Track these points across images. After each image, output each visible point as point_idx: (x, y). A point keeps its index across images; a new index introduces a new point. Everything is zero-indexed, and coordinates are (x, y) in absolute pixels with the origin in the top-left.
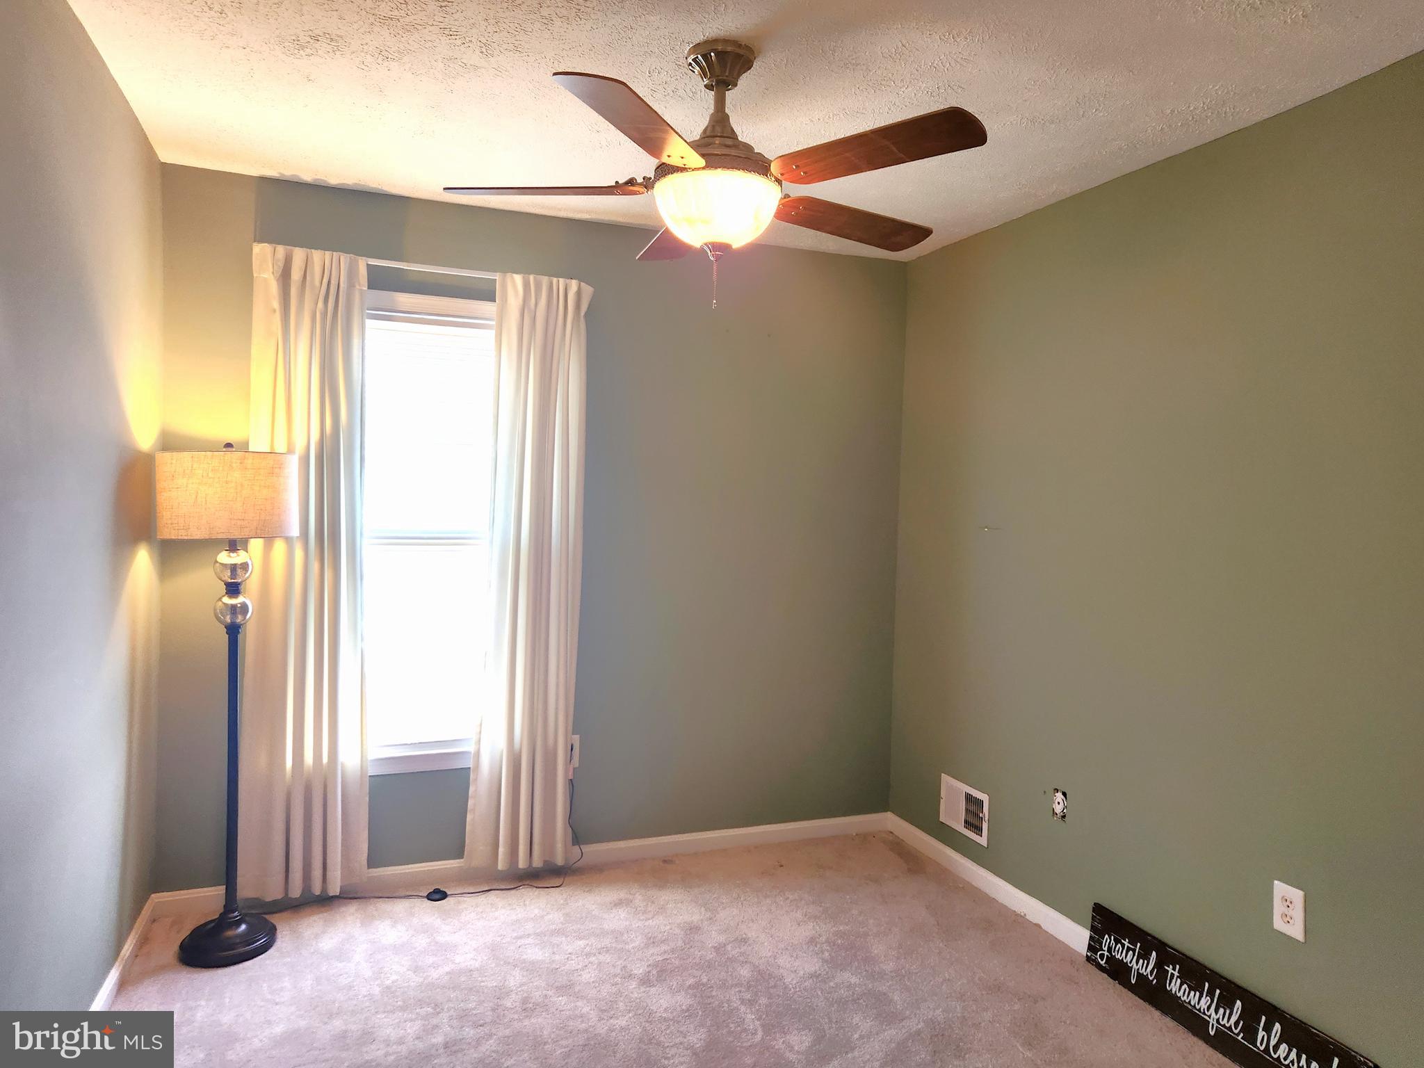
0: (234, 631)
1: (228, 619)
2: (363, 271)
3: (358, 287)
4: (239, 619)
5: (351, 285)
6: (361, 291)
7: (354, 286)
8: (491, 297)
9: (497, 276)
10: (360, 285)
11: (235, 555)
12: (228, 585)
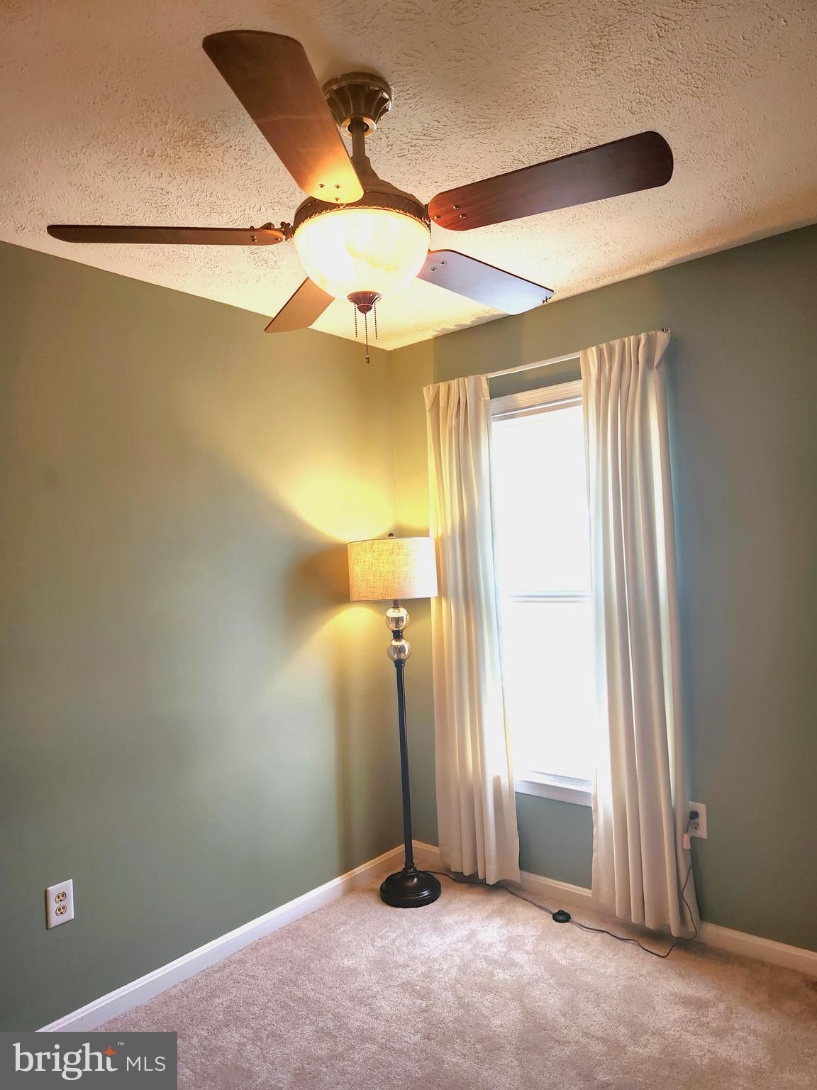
0: (399, 664)
1: (395, 656)
2: (485, 386)
3: (482, 399)
4: (403, 656)
5: (477, 400)
6: (485, 401)
7: (480, 399)
8: (577, 376)
9: (579, 355)
10: (484, 397)
11: (396, 611)
12: (394, 632)
